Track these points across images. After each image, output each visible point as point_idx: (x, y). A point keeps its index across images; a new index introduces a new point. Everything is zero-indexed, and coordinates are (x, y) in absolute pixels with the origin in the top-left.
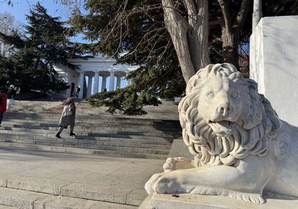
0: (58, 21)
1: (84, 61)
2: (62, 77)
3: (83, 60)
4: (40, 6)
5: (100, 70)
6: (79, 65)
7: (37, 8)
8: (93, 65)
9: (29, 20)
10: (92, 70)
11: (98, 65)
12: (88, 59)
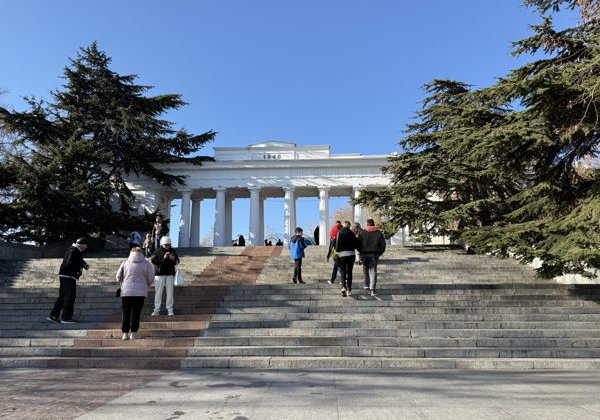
0: (129, 83)
1: (194, 167)
2: (140, 202)
3: (191, 166)
4: (95, 51)
5: (229, 186)
6: (183, 177)
7: (87, 55)
8: (212, 175)
9: (67, 81)
10: (210, 186)
11: (224, 175)
12: (203, 163)
